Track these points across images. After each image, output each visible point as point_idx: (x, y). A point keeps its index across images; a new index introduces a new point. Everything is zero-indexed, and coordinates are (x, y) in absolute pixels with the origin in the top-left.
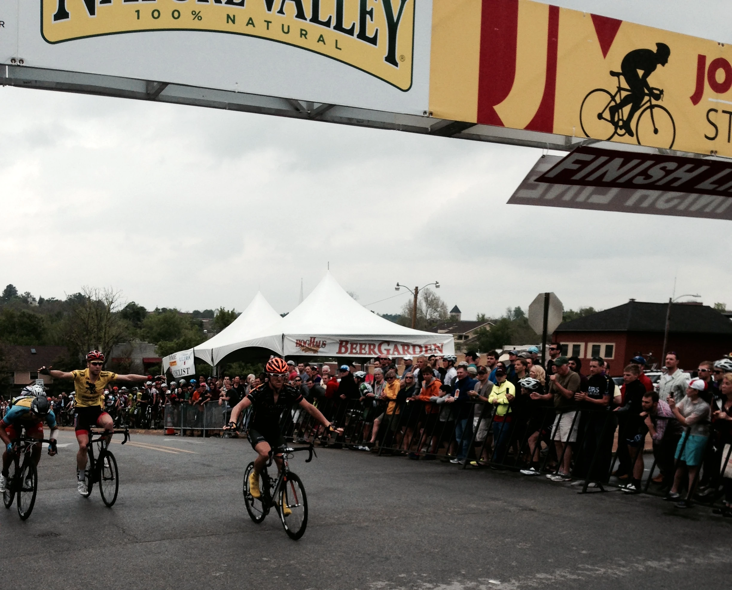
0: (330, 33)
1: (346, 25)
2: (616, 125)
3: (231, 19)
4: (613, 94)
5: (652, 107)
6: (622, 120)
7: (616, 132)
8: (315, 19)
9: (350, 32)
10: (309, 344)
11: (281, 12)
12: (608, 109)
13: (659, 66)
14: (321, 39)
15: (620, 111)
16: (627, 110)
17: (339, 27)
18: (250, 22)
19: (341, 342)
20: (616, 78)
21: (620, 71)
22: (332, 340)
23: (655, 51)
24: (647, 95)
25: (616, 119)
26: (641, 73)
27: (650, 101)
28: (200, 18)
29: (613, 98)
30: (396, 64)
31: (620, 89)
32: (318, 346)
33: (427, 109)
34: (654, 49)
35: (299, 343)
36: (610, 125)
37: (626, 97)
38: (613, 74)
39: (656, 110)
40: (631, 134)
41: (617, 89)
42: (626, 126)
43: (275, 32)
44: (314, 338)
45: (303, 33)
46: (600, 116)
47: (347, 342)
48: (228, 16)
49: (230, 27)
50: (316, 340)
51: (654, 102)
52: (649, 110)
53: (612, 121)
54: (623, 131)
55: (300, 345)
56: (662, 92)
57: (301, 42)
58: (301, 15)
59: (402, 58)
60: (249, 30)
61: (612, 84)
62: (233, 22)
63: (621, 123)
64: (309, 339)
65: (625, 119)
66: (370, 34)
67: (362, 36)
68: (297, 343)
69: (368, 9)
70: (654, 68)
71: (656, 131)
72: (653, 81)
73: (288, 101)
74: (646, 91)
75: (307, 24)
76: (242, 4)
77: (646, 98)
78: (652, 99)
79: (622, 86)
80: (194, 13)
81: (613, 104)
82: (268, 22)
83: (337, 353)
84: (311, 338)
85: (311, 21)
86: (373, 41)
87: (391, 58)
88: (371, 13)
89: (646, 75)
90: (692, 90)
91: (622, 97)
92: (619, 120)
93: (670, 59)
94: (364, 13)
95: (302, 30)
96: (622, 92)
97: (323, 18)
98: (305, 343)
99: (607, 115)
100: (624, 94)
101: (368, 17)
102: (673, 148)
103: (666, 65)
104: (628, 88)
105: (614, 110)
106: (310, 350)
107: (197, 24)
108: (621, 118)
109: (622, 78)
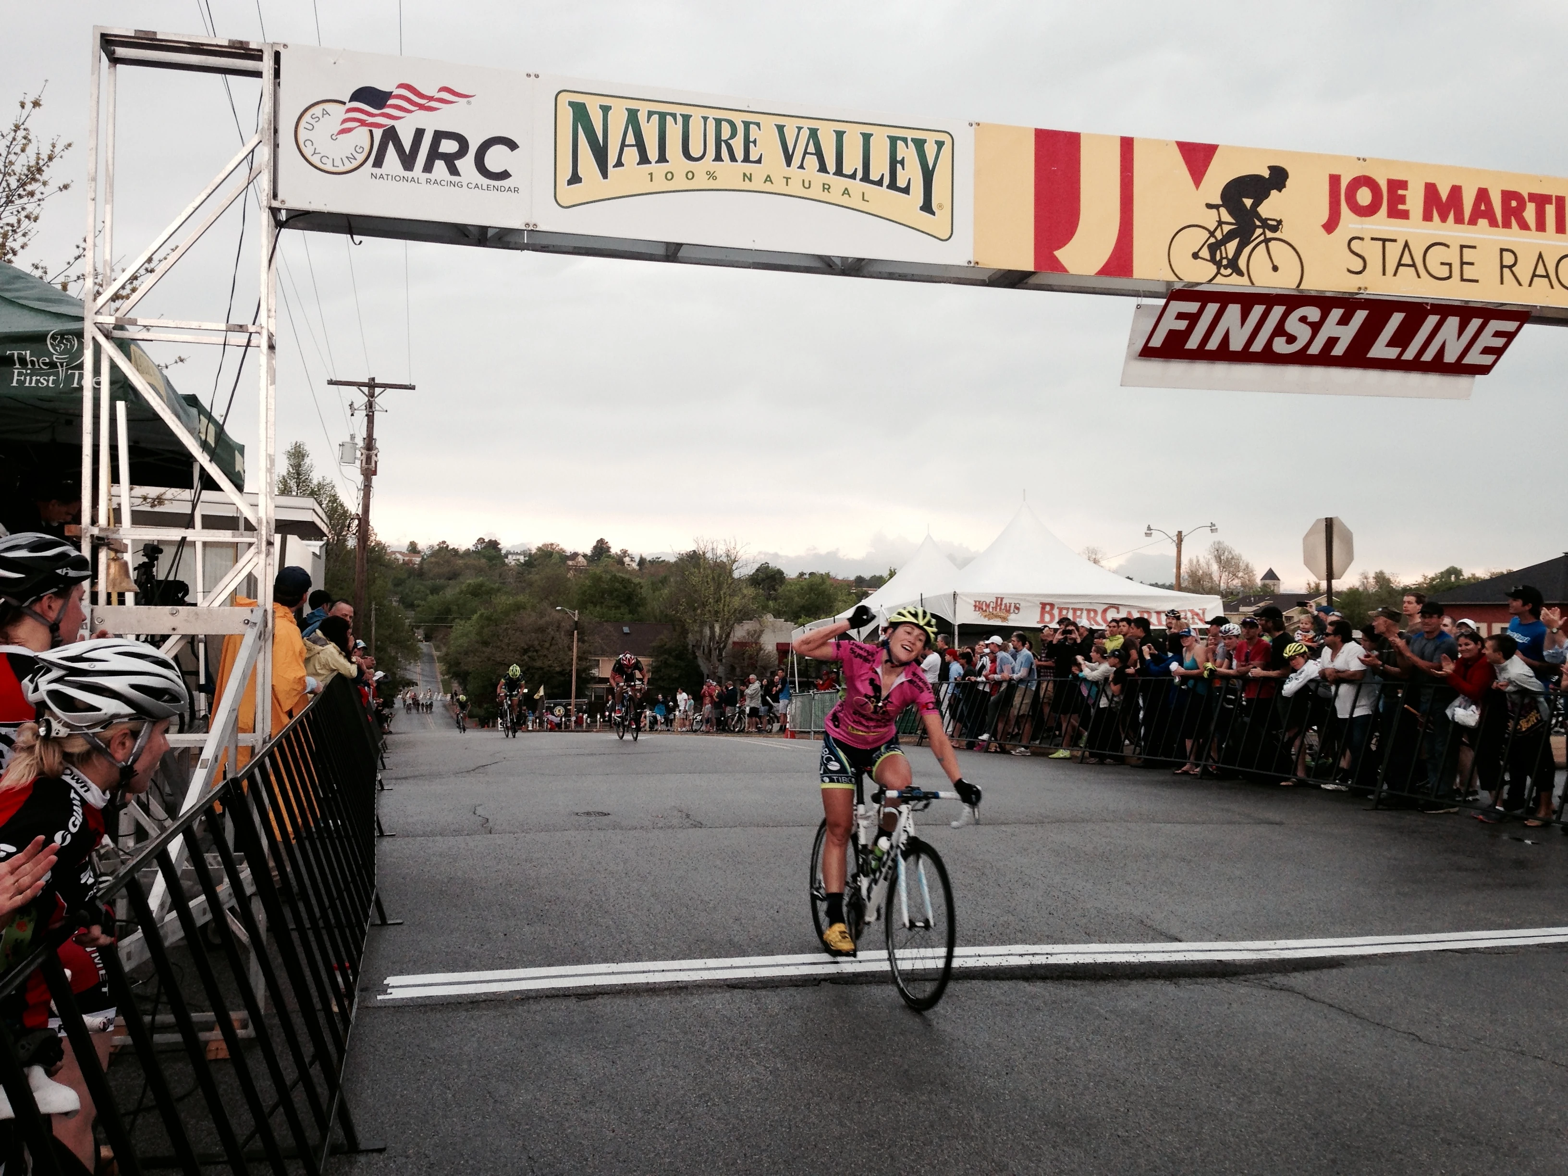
0: (857, 186)
1: (874, 176)
2: (1218, 264)
3: (747, 177)
4: (1212, 230)
5: (1267, 241)
6: (1227, 258)
7: (1218, 273)
8: (839, 172)
9: (879, 183)
10: (995, 608)
11: (801, 167)
12: (1206, 246)
13: (1274, 193)
14: (846, 192)
15: (1223, 248)
16: (1232, 246)
17: (866, 178)
18: (768, 179)
19: (1044, 605)
20: (1214, 211)
21: (1221, 203)
22: (1028, 601)
23: (1267, 177)
24: (1259, 227)
25: (1218, 258)
26: (1248, 202)
27: (1264, 233)
28: (715, 178)
29: (1212, 234)
30: (933, 213)
31: (1220, 223)
32: (1008, 611)
33: (972, 260)
34: (1266, 174)
35: (979, 606)
36: (1210, 264)
37: (1230, 232)
38: (1209, 206)
39: (1272, 244)
40: (1240, 273)
41: (1217, 224)
42: (1233, 265)
43: (795, 187)
44: (1002, 599)
45: (826, 188)
46: (1195, 256)
47: (1052, 605)
48: (745, 175)
49: (747, 185)
50: (1004, 602)
51: (1269, 235)
52: (1263, 244)
53: (1213, 260)
54: (1229, 271)
55: (981, 608)
56: (1280, 222)
57: (825, 196)
58: (823, 169)
59: (940, 206)
60: (768, 187)
61: (1210, 219)
62: (750, 180)
63: (1225, 262)
64: (994, 600)
65: (1230, 256)
66: (901, 183)
67: (893, 186)
68: (975, 606)
69: (899, 158)
70: (1267, 195)
71: (1275, 269)
72: (1266, 209)
73: (820, 257)
74: (1258, 223)
75: (830, 178)
76: (759, 161)
77: (1259, 231)
78: (1267, 231)
79: (1223, 220)
80: (708, 173)
81: (1212, 240)
82: (787, 179)
83: (1038, 622)
84: (997, 598)
85: (834, 174)
86: (906, 190)
87: (927, 207)
88: (902, 162)
89: (1257, 204)
90: (1325, 217)
91: (1225, 233)
92: (1222, 258)
93: (1288, 183)
94: (894, 163)
95: (824, 184)
96: (1223, 226)
97: (847, 170)
98: (988, 606)
99: (1205, 253)
100: (1226, 228)
101: (899, 166)
102: (1301, 287)
103: (1284, 190)
104: (1233, 221)
105: (1213, 248)
106: (997, 616)
107: (712, 184)
108: (1224, 255)
109: (1223, 210)
